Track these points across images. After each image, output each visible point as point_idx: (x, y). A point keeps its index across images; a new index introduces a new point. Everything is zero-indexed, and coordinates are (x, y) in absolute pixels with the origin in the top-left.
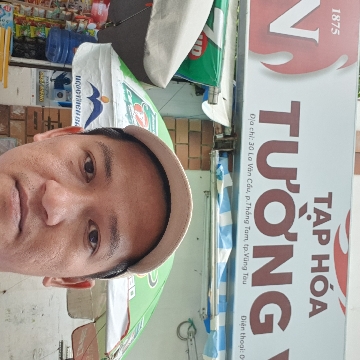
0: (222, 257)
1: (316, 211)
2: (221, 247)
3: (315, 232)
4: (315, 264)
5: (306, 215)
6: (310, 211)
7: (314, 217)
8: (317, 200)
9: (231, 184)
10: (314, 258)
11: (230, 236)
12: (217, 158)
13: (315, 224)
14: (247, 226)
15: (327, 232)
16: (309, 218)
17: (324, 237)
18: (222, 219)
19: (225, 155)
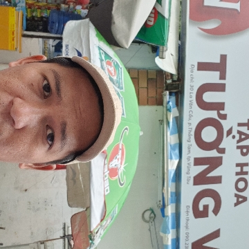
0: (172, 166)
1: (239, 132)
2: (171, 158)
3: (238, 147)
4: (239, 169)
5: (231, 136)
6: (234, 132)
7: (237, 137)
8: (240, 125)
9: (178, 115)
10: (238, 165)
11: (177, 151)
12: (168, 96)
13: (238, 142)
14: (190, 143)
15: (247, 147)
16: (234, 137)
17: (245, 150)
18: (171, 139)
19: (174, 94)
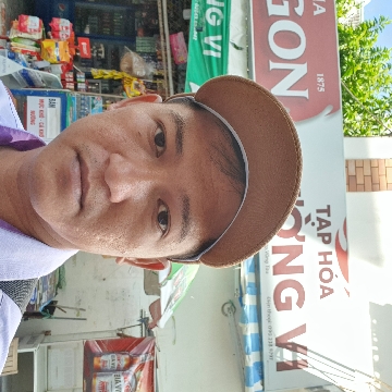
1: (318, 219)
3: (319, 235)
4: (322, 259)
5: (310, 223)
6: (313, 219)
7: (317, 224)
8: (318, 211)
10: (320, 254)
13: (318, 229)
15: (329, 235)
16: (313, 224)
17: (327, 238)
